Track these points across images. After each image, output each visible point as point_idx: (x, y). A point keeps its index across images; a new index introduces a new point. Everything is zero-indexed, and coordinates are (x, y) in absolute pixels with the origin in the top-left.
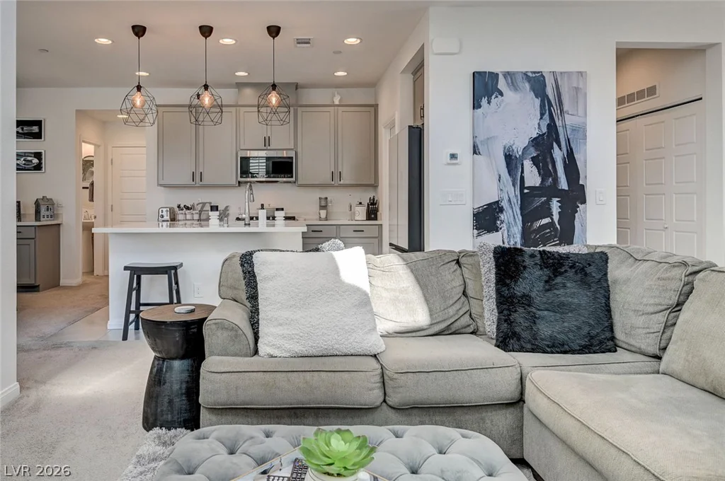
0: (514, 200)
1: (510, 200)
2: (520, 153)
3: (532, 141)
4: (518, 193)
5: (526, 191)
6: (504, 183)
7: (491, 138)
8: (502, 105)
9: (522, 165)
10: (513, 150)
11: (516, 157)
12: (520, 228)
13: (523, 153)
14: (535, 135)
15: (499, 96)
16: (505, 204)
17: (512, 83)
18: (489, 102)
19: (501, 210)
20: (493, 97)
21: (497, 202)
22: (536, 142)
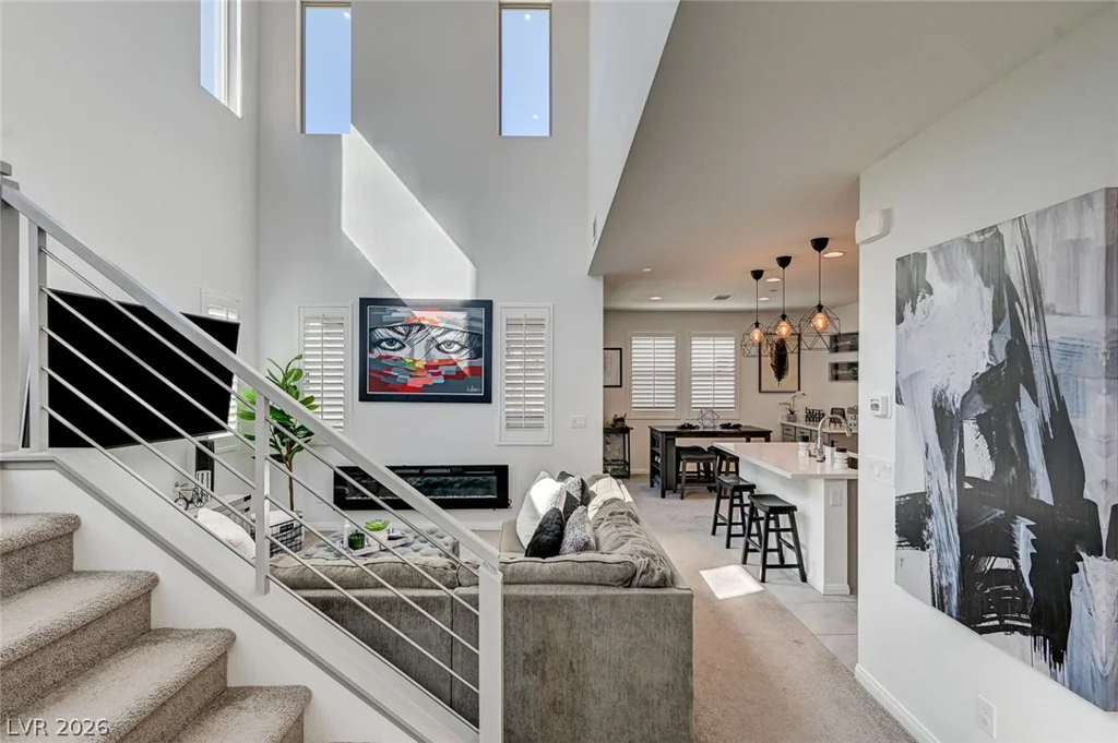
0: (947, 498)
1: (941, 496)
2: (958, 405)
3: (978, 381)
4: (954, 486)
5: (967, 486)
6: (932, 459)
7: (916, 374)
8: (931, 313)
9: (961, 431)
10: (946, 398)
11: (951, 412)
12: (957, 559)
13: (962, 406)
14: (983, 369)
15: (927, 295)
16: (933, 501)
17: (947, 265)
18: (913, 311)
19: (929, 513)
20: (919, 297)
21: (924, 494)
22: (984, 384)
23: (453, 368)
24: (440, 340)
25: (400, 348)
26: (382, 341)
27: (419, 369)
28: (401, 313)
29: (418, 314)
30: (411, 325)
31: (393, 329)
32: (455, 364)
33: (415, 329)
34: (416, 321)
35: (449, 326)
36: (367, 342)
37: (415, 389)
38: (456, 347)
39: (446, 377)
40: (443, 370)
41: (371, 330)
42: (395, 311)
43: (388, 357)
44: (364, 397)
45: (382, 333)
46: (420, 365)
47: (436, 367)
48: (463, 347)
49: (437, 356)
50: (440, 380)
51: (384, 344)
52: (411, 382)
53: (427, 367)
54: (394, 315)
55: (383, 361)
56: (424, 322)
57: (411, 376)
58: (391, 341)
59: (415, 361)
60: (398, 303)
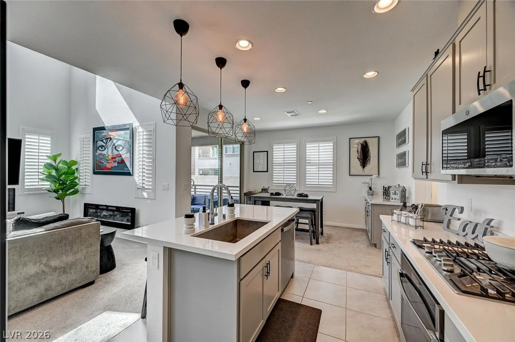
23: (120, 158)
24: (116, 145)
25: (104, 150)
26: (99, 147)
27: (110, 159)
28: (104, 133)
29: (110, 133)
30: (107, 139)
31: (102, 141)
32: (121, 156)
33: (109, 140)
34: (109, 137)
35: (119, 138)
36: (96, 148)
37: (109, 169)
38: (121, 148)
39: (118, 163)
40: (117, 159)
41: (97, 142)
42: (103, 133)
43: (101, 154)
44: (95, 173)
45: (100, 143)
46: (110, 157)
47: (115, 158)
48: (123, 148)
49: (116, 152)
50: (116, 164)
51: (100, 148)
52: (108, 166)
53: (112, 158)
54: (103, 134)
55: (100, 156)
56: (112, 137)
57: (108, 163)
58: (102, 146)
59: (109, 155)
60: (103, 128)
